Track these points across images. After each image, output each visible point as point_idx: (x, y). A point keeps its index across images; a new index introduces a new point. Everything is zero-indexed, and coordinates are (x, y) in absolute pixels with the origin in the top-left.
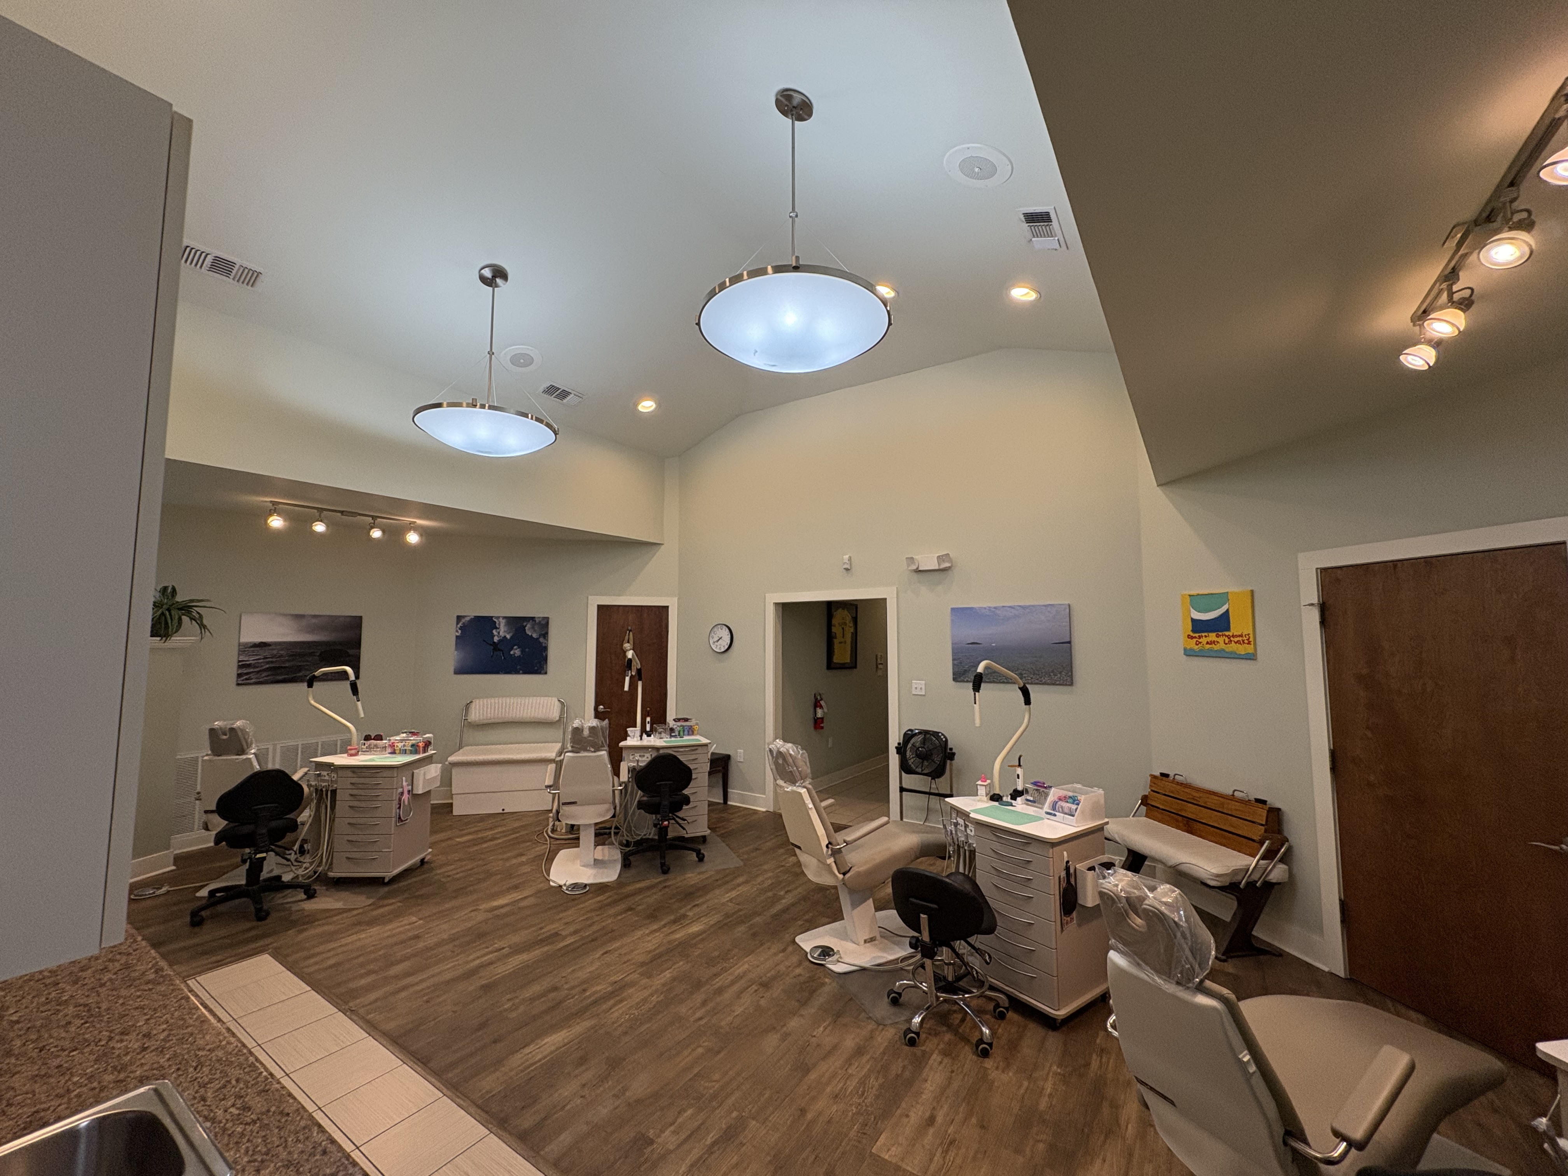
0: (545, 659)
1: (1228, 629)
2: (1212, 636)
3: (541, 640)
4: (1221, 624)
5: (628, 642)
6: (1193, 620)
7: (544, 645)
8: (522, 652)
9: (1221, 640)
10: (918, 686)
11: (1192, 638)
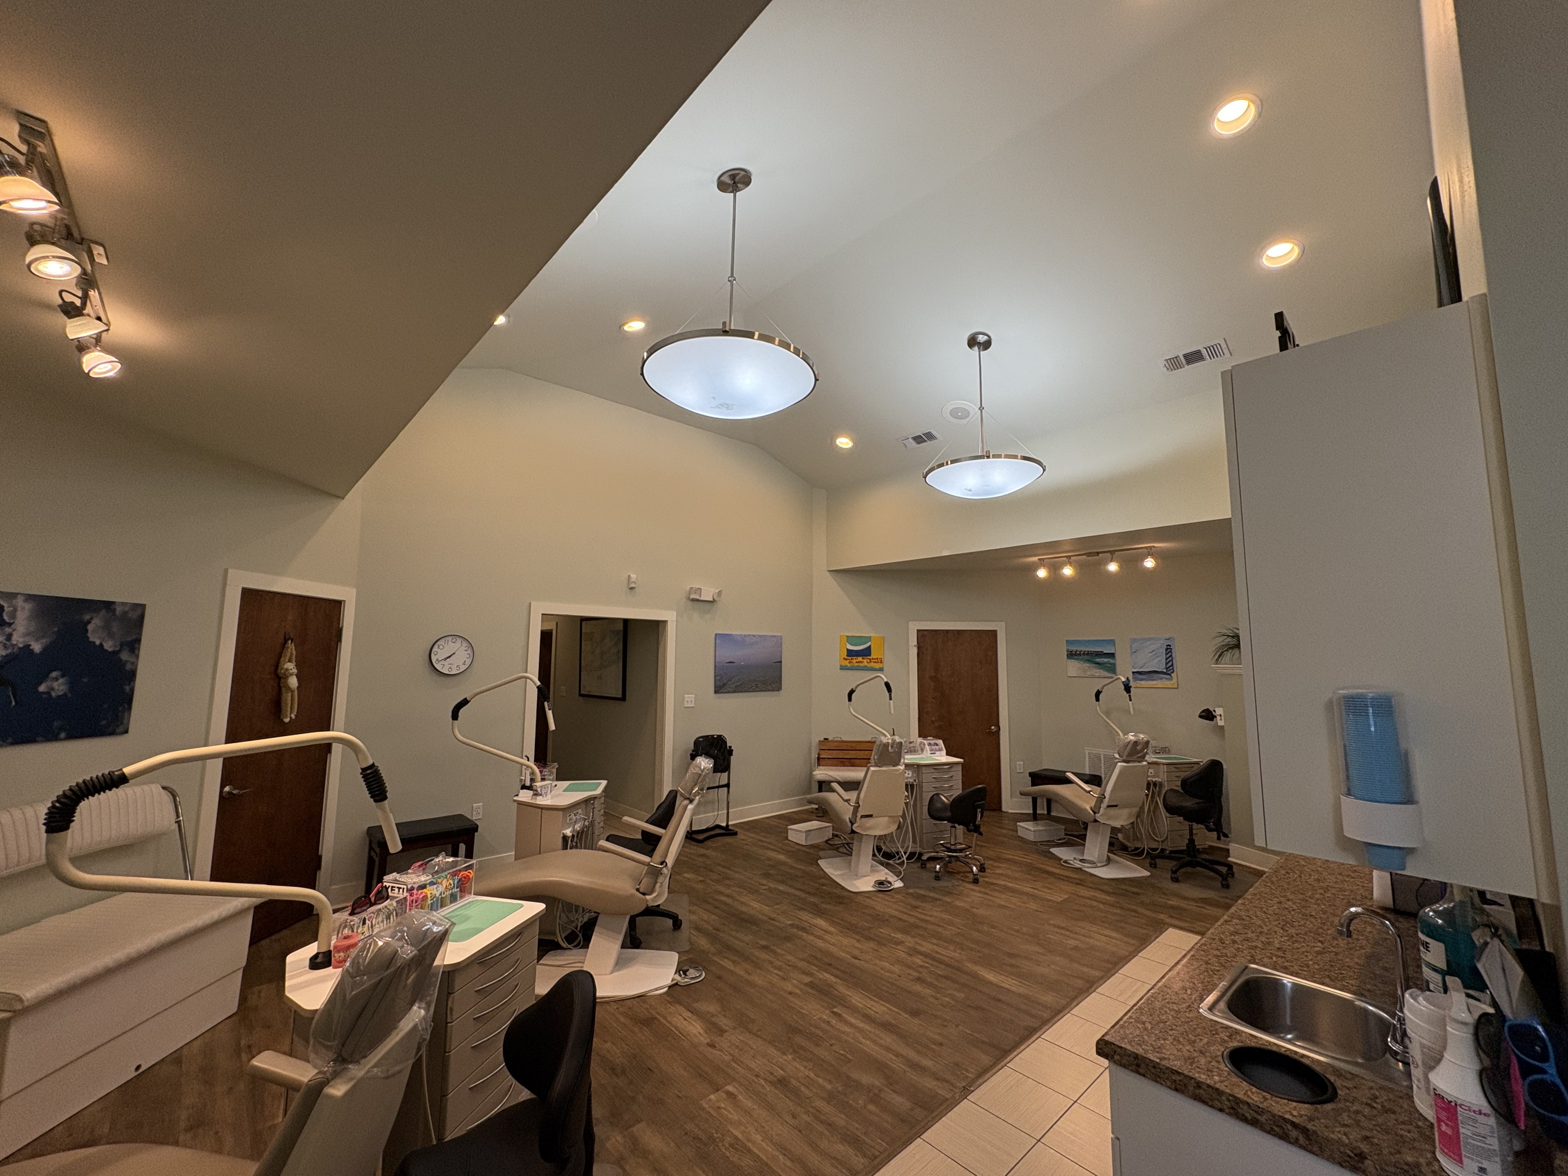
0: (128, 701)
1: (870, 656)
2: (860, 659)
3: (125, 656)
4: (866, 652)
5: (290, 661)
6: (847, 650)
7: (128, 667)
8: (72, 686)
9: (865, 661)
10: (689, 699)
11: (847, 659)
